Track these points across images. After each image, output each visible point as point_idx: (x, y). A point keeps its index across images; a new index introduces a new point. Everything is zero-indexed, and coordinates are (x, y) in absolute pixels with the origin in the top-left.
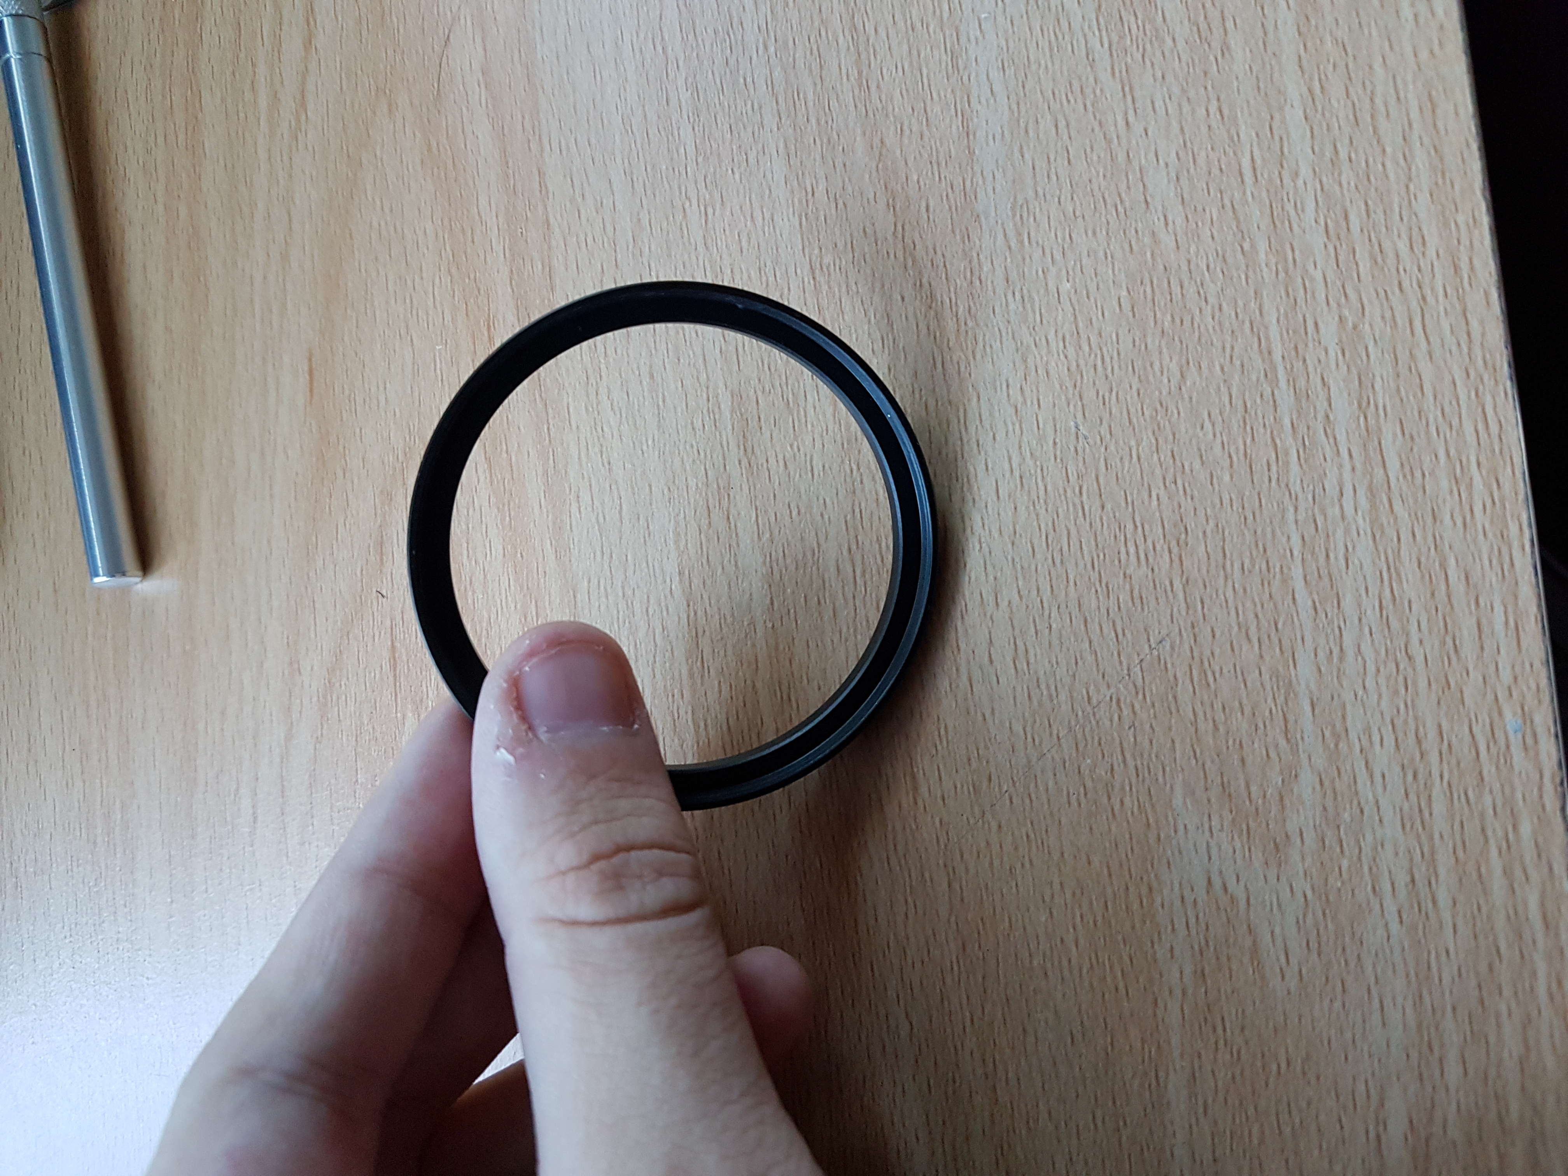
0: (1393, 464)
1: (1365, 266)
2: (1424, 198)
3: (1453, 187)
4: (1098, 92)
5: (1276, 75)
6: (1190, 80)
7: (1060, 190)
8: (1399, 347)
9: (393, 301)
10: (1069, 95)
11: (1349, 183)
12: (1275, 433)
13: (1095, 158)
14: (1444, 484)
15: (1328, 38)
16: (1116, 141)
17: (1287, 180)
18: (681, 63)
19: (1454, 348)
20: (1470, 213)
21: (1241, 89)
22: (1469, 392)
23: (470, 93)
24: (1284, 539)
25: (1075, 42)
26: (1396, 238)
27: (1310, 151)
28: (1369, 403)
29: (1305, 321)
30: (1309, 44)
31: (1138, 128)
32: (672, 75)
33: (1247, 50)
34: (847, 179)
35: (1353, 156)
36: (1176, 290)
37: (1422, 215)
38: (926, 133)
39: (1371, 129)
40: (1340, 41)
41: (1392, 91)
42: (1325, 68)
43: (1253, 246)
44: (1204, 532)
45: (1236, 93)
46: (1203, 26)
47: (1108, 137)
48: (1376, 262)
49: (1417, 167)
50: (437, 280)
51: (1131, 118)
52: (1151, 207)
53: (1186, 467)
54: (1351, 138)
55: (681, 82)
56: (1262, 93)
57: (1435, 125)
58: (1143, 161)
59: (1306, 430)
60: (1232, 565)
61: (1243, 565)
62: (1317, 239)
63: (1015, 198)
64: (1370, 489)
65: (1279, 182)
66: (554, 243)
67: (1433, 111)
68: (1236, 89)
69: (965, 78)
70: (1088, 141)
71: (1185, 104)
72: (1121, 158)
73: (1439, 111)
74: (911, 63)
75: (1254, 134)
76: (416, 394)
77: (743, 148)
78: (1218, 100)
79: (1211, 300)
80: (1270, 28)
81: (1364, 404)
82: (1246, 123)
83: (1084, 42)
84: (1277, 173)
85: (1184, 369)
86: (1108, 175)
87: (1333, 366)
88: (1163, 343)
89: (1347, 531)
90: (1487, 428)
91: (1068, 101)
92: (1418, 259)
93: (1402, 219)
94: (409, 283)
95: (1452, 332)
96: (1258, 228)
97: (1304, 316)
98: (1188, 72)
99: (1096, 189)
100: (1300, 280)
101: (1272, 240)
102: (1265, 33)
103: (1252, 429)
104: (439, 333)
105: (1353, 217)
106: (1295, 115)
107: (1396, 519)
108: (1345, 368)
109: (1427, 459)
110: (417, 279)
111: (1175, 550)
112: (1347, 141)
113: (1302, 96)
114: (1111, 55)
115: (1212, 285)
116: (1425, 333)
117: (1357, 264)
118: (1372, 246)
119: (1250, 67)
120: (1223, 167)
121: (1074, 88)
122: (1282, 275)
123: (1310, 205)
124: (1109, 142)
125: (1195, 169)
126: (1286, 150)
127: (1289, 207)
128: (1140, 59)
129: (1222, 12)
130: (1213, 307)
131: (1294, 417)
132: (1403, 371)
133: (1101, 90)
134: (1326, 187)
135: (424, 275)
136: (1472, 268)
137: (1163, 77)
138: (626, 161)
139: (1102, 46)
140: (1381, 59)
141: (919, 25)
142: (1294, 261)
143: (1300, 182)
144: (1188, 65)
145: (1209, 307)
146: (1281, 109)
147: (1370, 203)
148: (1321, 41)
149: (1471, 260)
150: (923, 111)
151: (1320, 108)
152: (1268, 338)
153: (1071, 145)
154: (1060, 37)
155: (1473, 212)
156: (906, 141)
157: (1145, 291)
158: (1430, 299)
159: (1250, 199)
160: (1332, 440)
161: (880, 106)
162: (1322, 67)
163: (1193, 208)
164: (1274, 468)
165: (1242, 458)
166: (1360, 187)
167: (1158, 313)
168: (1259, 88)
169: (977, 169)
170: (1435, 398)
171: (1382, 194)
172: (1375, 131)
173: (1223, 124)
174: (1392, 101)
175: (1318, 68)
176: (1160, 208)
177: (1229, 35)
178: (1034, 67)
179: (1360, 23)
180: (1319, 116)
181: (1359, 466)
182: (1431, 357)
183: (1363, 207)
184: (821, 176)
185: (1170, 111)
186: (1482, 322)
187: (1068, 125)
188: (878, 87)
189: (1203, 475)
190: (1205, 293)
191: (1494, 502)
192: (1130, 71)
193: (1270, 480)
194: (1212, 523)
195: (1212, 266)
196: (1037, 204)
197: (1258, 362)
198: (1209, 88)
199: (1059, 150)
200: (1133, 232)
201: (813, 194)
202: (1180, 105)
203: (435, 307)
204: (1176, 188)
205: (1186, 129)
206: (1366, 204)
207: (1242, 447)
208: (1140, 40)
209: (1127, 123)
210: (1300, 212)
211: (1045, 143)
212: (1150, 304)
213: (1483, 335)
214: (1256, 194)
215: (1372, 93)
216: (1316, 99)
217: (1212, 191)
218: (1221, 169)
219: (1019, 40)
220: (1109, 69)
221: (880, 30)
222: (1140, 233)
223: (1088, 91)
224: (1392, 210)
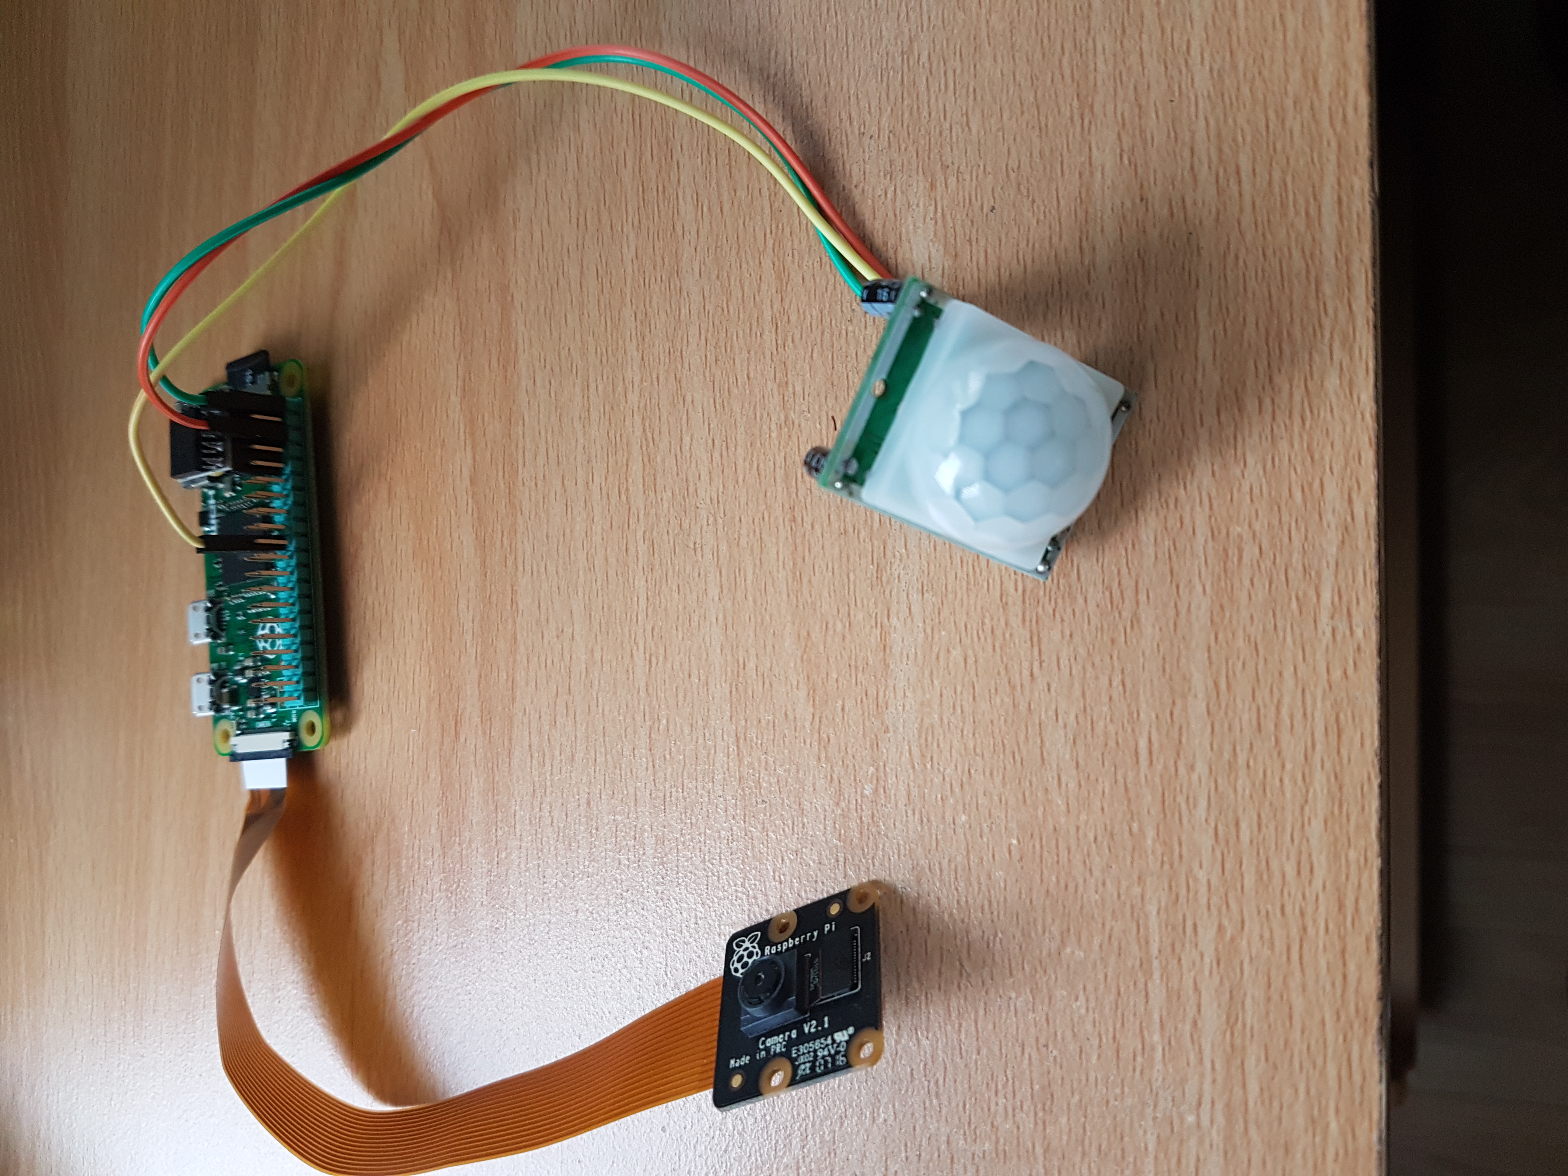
0: (1253, 1087)
1: (1249, 880)
2: (1317, 825)
3: (1348, 820)
4: (1007, 636)
5: (1183, 660)
6: (1097, 645)
7: (964, 723)
8: (1273, 973)
9: (379, 678)
10: (980, 632)
11: (1244, 790)
12: (1144, 1024)
13: (998, 700)
14: (1301, 1121)
15: (1240, 633)
16: (1019, 689)
17: (1182, 770)
18: (641, 516)
19: (1328, 987)
20: (1363, 852)
21: (1146, 664)
22: (1337, 1036)
23: (459, 499)
24: (1141, 1132)
25: (991, 581)
26: (1284, 859)
27: (1209, 748)
28: (1237, 1019)
29: (1184, 920)
30: (1220, 636)
31: (1041, 683)
32: (632, 527)
33: (1157, 628)
34: (774, 662)
35: (1251, 763)
36: (1063, 853)
37: (1314, 842)
38: (848, 635)
39: (1273, 738)
40: (1252, 639)
41: (1300, 703)
42: (1234, 664)
43: (1141, 830)
44: (1069, 1105)
45: (1141, 669)
46: (1116, 593)
47: (1012, 684)
48: (1261, 878)
49: (1315, 791)
50: (418, 669)
51: (1036, 670)
52: (1046, 762)
53: (1059, 1034)
54: (1251, 744)
55: (640, 534)
56: (1167, 676)
57: (1339, 752)
58: (1043, 717)
59: (1173, 1030)
60: (1091, 1144)
61: (1100, 1146)
62: (1206, 840)
63: (922, 720)
64: (1228, 1105)
65: (1173, 770)
66: (518, 657)
67: (1339, 736)
68: (1141, 665)
69: (888, 592)
70: (993, 683)
71: (1089, 668)
72: (1023, 707)
73: (1344, 737)
74: (841, 566)
75: (1154, 716)
76: (390, 770)
77: (687, 609)
78: (1123, 672)
79: (1097, 873)
80: (1183, 611)
81: (1232, 1020)
82: (1147, 702)
83: (999, 582)
84: (1172, 762)
85: (1065, 935)
86: (1009, 721)
87: (1207, 973)
88: (1048, 902)
89: (1201, 1142)
90: (1350, 1077)
91: (979, 638)
92: (1304, 888)
93: (1293, 840)
94: (395, 665)
95: (1328, 970)
96: (1149, 812)
97: (1184, 916)
98: (1096, 637)
99: (997, 731)
100: (1183, 877)
101: (1161, 828)
102: (1177, 614)
103: (1123, 1015)
104: (414, 717)
105: (1244, 826)
106: (1198, 706)
107: (1249, 1143)
108: (1218, 978)
109: (1288, 1092)
110: (401, 663)
111: (1040, 1114)
112: (1247, 746)
113: (1207, 689)
114: (1024, 602)
115: (1098, 859)
116: (1301, 964)
117: (1242, 875)
118: (1259, 862)
119: (1158, 645)
120: (1120, 741)
121: (985, 627)
122: (1167, 867)
123: (1203, 804)
124: (1013, 688)
125: (1093, 736)
126: (1184, 740)
127: (1181, 799)
128: (1052, 613)
129: (1137, 582)
130: (1097, 881)
131: (1164, 1013)
132: (1275, 997)
133: (1011, 635)
134: (1220, 789)
135: (407, 661)
136: (1357, 910)
137: (1071, 636)
138: (587, 597)
139: (1016, 590)
140: (1292, 668)
141: (851, 530)
142: (1181, 856)
143: (1195, 777)
144: (1097, 628)
145: (1093, 880)
146: (1184, 696)
147: (1263, 815)
148: (1233, 635)
149: (1357, 900)
150: (846, 615)
151: (1223, 705)
152: (1147, 928)
153: (978, 681)
154: (978, 571)
155: (1365, 852)
156: (829, 639)
157: (1034, 846)
158: (1310, 930)
159: (1143, 780)
160: (1197, 1046)
161: (809, 601)
162: (1230, 663)
163: (1086, 775)
164: (1139, 1059)
165: (1111, 1041)
166: (1255, 796)
167: (1045, 871)
168: (1164, 670)
169: (891, 683)
170: (1303, 1032)
171: (1276, 810)
172: (1277, 741)
173: (1125, 698)
174: (1299, 716)
175: (1227, 662)
176: (1055, 766)
177: (1141, 607)
178: (950, 596)
179: (1275, 625)
180: (1222, 713)
181: (1220, 1080)
182: (1304, 990)
183: (1255, 818)
184: (752, 652)
185: (1074, 672)
186: (1359, 967)
187: (976, 661)
188: (810, 581)
189: (1073, 1047)
190: (1091, 863)
191: (1346, 1152)
192: (1040, 622)
193: (1134, 1070)
194: (1077, 1097)
195: (1099, 838)
196: (941, 732)
197: (1135, 949)
198: (1115, 657)
199: (966, 684)
200: (1028, 783)
201: (744, 668)
202: (1084, 668)
203: (413, 693)
204: (1072, 751)
205: (1088, 693)
206: (1259, 816)
207: (1111, 1030)
208: (1053, 593)
209: (1032, 675)
210: (1191, 806)
211: (953, 674)
212: (1038, 860)
213: (1359, 980)
214: (1149, 777)
215: (1279, 701)
216: (1221, 693)
217: (1106, 763)
218: (1117, 743)
219: (940, 566)
220: (1020, 616)
221: (817, 527)
222: (1034, 786)
223: (999, 633)
224: (1284, 829)
